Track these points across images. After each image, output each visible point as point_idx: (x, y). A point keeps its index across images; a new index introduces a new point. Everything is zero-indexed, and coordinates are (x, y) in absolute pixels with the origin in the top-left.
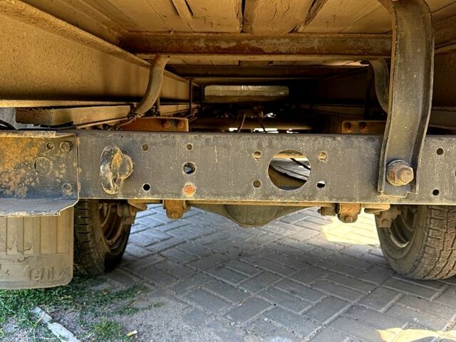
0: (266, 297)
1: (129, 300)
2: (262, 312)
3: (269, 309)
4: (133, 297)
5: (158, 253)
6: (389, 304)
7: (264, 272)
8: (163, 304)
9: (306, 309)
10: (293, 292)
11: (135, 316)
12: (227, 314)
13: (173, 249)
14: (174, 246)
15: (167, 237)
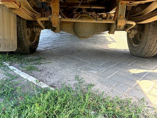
0: (88, 61)
1: (39, 61)
2: (87, 65)
3: (89, 64)
4: (40, 60)
5: (49, 50)
6: (132, 63)
7: (88, 55)
8: (51, 62)
9: (102, 64)
10: (98, 60)
11: (41, 65)
12: (74, 65)
13: (55, 49)
14: (55, 48)
15: (52, 46)
